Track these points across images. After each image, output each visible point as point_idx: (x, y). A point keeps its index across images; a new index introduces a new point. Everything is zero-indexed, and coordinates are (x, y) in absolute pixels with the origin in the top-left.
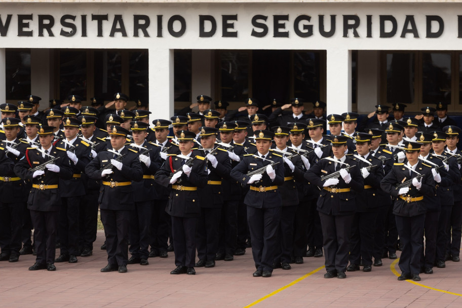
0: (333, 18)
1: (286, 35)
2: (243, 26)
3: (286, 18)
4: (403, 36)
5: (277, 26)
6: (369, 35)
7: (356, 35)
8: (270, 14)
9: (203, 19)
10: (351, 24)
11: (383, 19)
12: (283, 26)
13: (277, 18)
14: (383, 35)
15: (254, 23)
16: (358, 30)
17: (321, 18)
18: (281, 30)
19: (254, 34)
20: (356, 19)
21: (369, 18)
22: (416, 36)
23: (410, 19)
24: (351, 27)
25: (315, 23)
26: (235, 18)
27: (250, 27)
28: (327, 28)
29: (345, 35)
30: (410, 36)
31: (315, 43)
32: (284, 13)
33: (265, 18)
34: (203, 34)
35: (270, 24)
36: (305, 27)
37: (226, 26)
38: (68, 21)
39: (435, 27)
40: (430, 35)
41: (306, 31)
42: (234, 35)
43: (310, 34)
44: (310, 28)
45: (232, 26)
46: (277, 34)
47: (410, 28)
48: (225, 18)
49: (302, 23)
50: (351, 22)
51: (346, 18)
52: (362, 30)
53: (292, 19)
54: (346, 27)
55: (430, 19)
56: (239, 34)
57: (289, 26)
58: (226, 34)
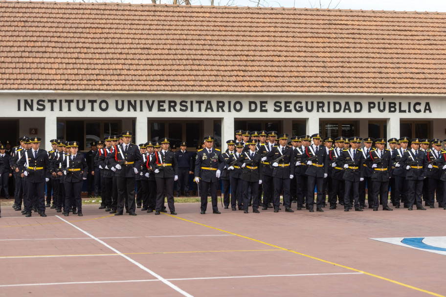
0: (312, 103)
1: (290, 111)
2: (270, 106)
3: (290, 103)
4: (344, 111)
5: (286, 106)
6: (329, 111)
7: (323, 111)
8: (283, 101)
9: (251, 103)
10: (320, 106)
11: (335, 103)
12: (289, 107)
13: (286, 103)
14: (335, 111)
15: (275, 105)
16: (324, 108)
17: (307, 103)
18: (288, 109)
19: (275, 110)
20: (323, 103)
21: (329, 103)
22: (350, 111)
23: (347, 103)
24: (320, 107)
25: (304, 105)
26: (266, 102)
27: (273, 107)
28: (310, 108)
29: (318, 111)
30: (347, 111)
31: (303, 115)
32: (289, 100)
33: (280, 103)
34: (251, 110)
35: (283, 105)
36: (299, 107)
37: (262, 107)
38: (183, 104)
39: (358, 107)
40: (356, 111)
41: (300, 109)
42: (266, 111)
43: (301, 110)
44: (301, 107)
45: (265, 106)
46: (286, 111)
47: (347, 108)
48: (261, 103)
49: (298, 105)
50: (321, 105)
51: (318, 103)
52: (326, 108)
53: (293, 103)
54: (318, 107)
55: (356, 104)
56: (268, 111)
57: (292, 107)
58: (262, 111)
